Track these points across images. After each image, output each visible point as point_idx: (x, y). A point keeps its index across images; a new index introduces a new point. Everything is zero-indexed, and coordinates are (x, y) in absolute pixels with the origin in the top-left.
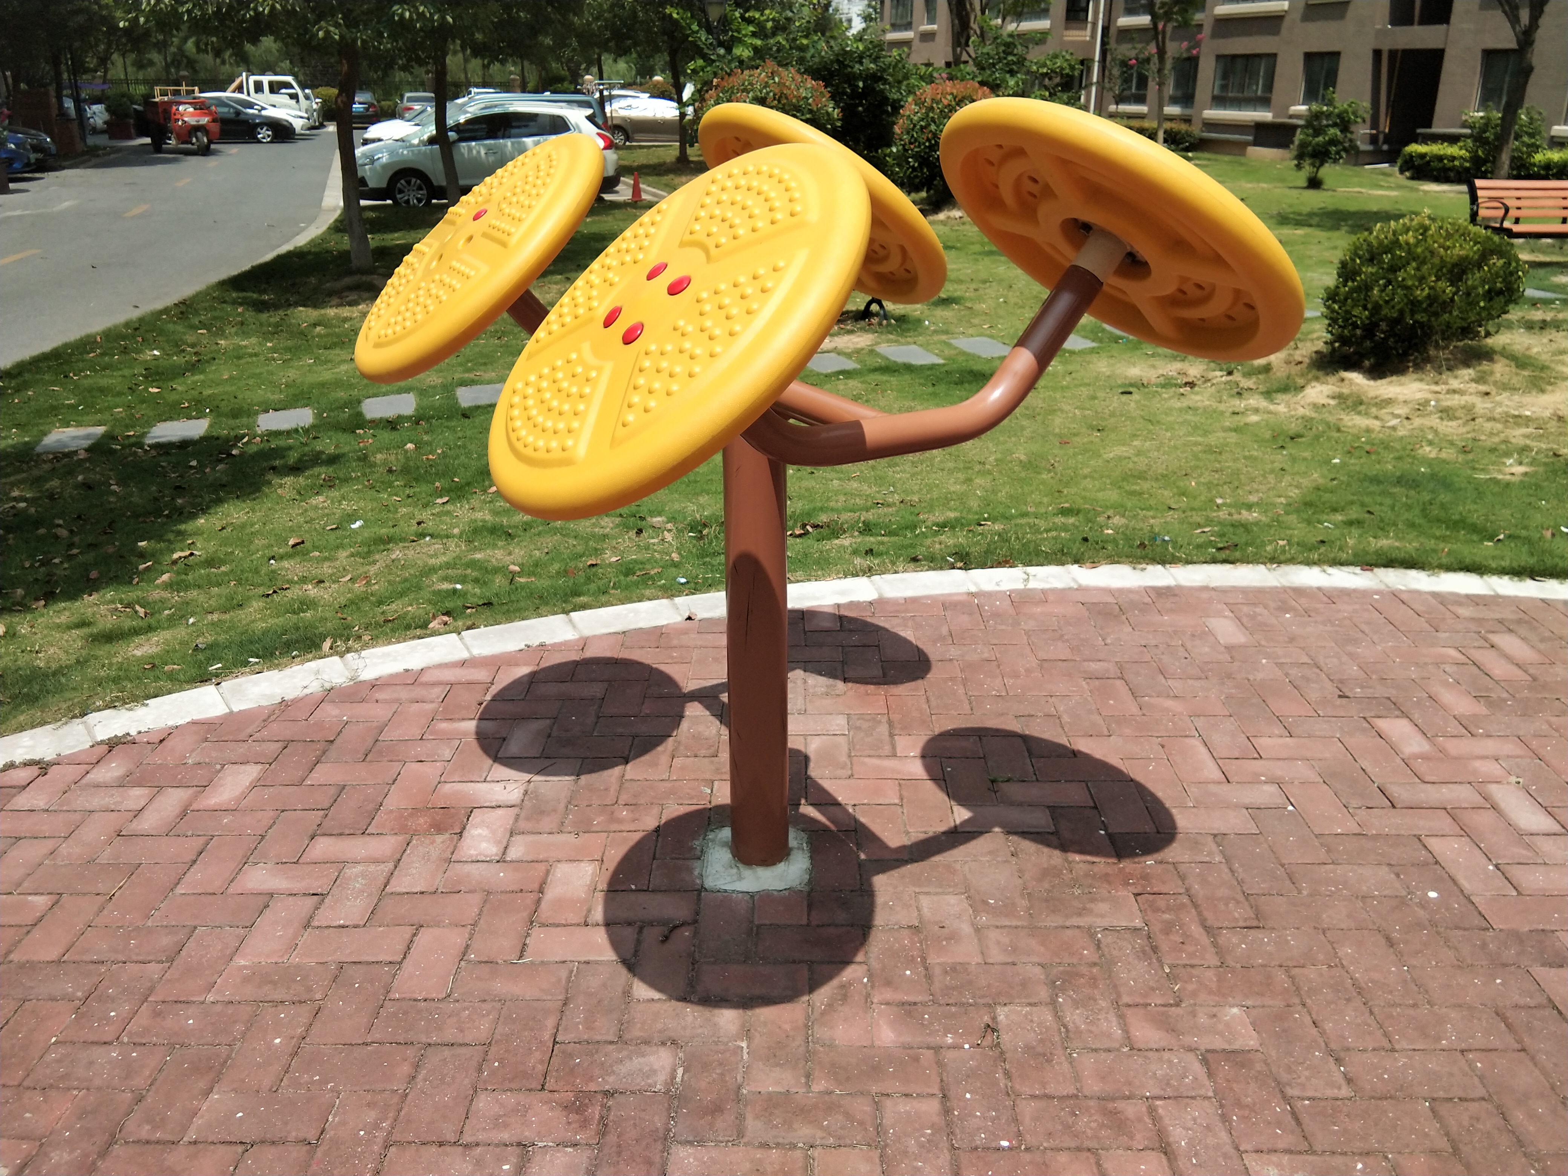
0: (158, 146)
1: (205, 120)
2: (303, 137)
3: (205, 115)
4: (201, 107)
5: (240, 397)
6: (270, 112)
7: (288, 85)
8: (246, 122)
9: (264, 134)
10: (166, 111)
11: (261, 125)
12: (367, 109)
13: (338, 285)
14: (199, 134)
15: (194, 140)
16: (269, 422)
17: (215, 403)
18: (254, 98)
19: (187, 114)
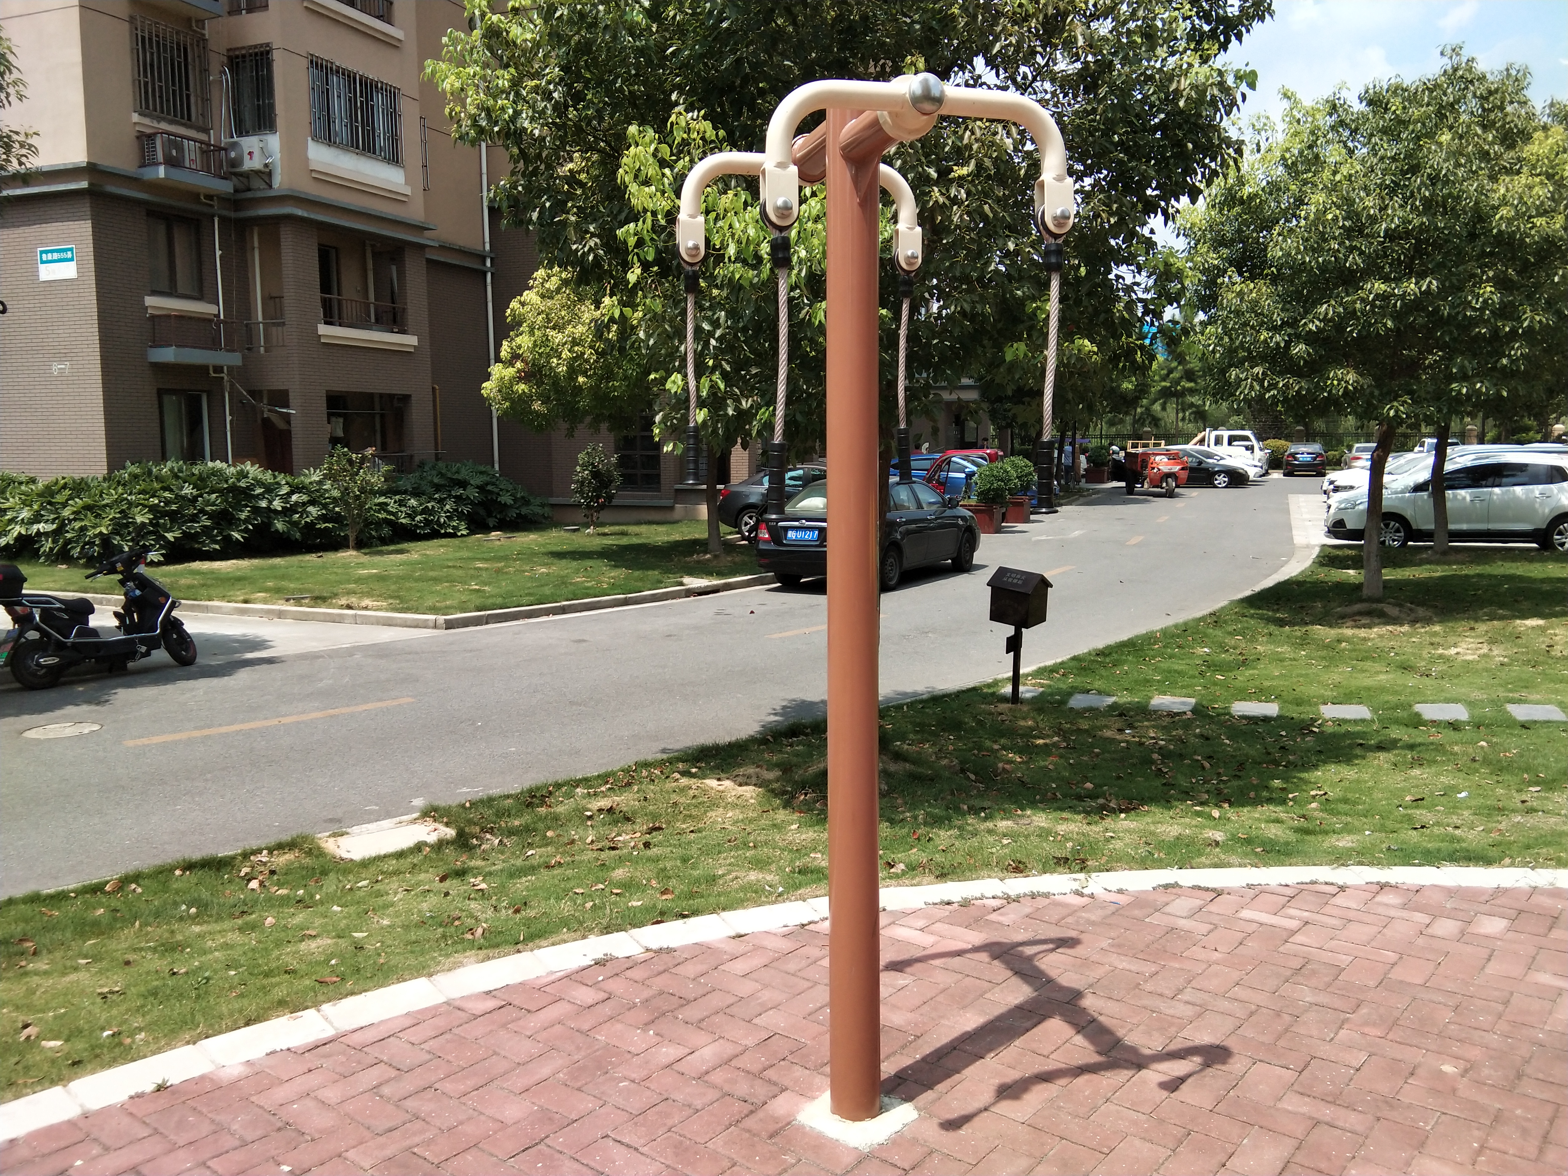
0: (1130, 490)
1: (1176, 468)
2: (1255, 483)
3: (1178, 464)
4: (1174, 457)
5: (1298, 690)
6: (1229, 462)
7: (1246, 438)
8: (1207, 470)
9: (1221, 480)
10: (1144, 461)
11: (1219, 473)
12: (1315, 459)
13: (1349, 610)
14: (1170, 480)
15: (1164, 485)
16: (1329, 712)
17: (1278, 692)
18: (1213, 449)
19: (1162, 464)
